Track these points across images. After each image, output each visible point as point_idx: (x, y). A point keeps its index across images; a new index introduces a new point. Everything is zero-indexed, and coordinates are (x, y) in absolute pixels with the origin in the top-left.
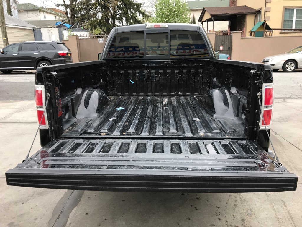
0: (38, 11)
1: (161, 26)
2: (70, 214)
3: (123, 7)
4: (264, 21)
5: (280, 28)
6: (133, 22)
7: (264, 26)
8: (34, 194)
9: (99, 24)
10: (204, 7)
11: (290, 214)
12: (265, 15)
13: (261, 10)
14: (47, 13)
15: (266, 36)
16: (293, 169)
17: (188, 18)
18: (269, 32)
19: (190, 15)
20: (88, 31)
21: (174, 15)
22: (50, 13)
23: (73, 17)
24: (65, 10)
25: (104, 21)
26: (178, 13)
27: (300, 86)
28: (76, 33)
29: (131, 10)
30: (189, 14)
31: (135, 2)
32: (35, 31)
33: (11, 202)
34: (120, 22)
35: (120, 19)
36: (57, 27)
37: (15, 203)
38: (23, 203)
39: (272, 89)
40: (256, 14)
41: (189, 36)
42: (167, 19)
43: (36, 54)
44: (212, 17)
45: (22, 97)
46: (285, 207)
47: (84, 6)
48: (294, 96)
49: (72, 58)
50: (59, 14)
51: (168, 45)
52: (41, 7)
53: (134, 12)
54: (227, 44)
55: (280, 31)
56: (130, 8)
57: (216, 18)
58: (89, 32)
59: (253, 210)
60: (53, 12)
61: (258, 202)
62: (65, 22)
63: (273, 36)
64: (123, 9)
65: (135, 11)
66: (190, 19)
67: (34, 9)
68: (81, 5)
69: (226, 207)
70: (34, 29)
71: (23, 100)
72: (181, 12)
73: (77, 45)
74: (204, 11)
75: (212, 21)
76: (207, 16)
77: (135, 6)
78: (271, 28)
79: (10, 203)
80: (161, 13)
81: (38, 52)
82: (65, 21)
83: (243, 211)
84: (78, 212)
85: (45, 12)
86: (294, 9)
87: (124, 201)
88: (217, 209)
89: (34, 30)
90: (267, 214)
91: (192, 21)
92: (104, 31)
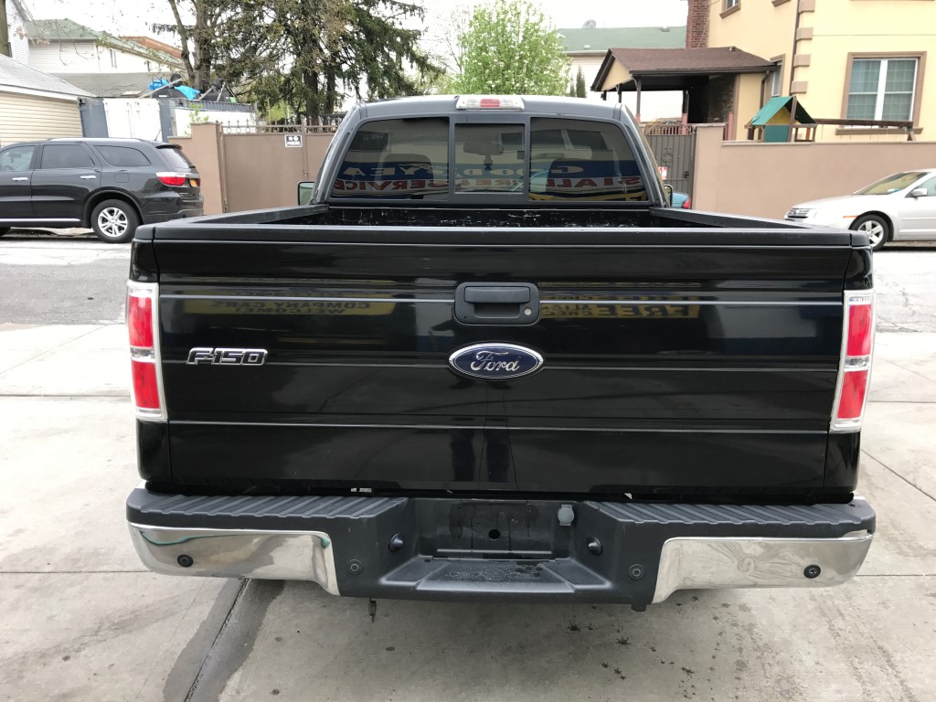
0: (95, 45)
1: (502, 105)
2: (221, 692)
3: (360, 39)
4: (791, 94)
5: (837, 116)
6: (391, 86)
7: (790, 110)
8: (100, 627)
9: (285, 91)
10: (611, 47)
11: (907, 690)
12: (792, 79)
13: (781, 61)
14: (123, 50)
15: (796, 141)
16: (905, 548)
17: (561, 79)
18: (805, 129)
19: (567, 72)
20: (250, 110)
21: (521, 68)
22: (131, 52)
23: (204, 68)
24: (180, 44)
25: (300, 79)
26: (532, 62)
27: (904, 294)
28: (214, 116)
29: (386, 49)
30: (565, 68)
31: (397, 26)
32: (84, 108)
33: (26, 653)
34: (352, 86)
35: (352, 76)
36: (155, 96)
37: (40, 658)
38: (66, 658)
39: (870, 306)
40: (765, 72)
41: (565, 135)
42: (498, 82)
43: (88, 177)
44: (635, 78)
45: (45, 313)
46: (890, 670)
47: (238, 33)
48: (887, 324)
49: (202, 193)
50: (162, 55)
51: (521, 161)
52: (104, 32)
53: (393, 55)
54: (681, 160)
55: (837, 127)
56: (382, 45)
57: (648, 81)
58: (254, 115)
59: (795, 678)
60: (141, 50)
61: (809, 653)
62: (181, 79)
63: (818, 140)
64: (359, 45)
65: (397, 53)
66: (567, 81)
67: (83, 38)
68: (230, 29)
69: (711, 669)
70: (81, 101)
71: (48, 324)
72: (542, 61)
73: (219, 154)
74: (609, 61)
75: (635, 90)
76: (619, 75)
77: (399, 39)
78: (813, 115)
79: (24, 657)
80: (479, 61)
81: (93, 172)
82: (179, 77)
83: (763, 683)
84: (248, 686)
85: (115, 47)
86: (880, 62)
87: (390, 649)
88: (684, 676)
89: (81, 103)
90: (839, 692)
91: (575, 88)
92: (301, 110)
